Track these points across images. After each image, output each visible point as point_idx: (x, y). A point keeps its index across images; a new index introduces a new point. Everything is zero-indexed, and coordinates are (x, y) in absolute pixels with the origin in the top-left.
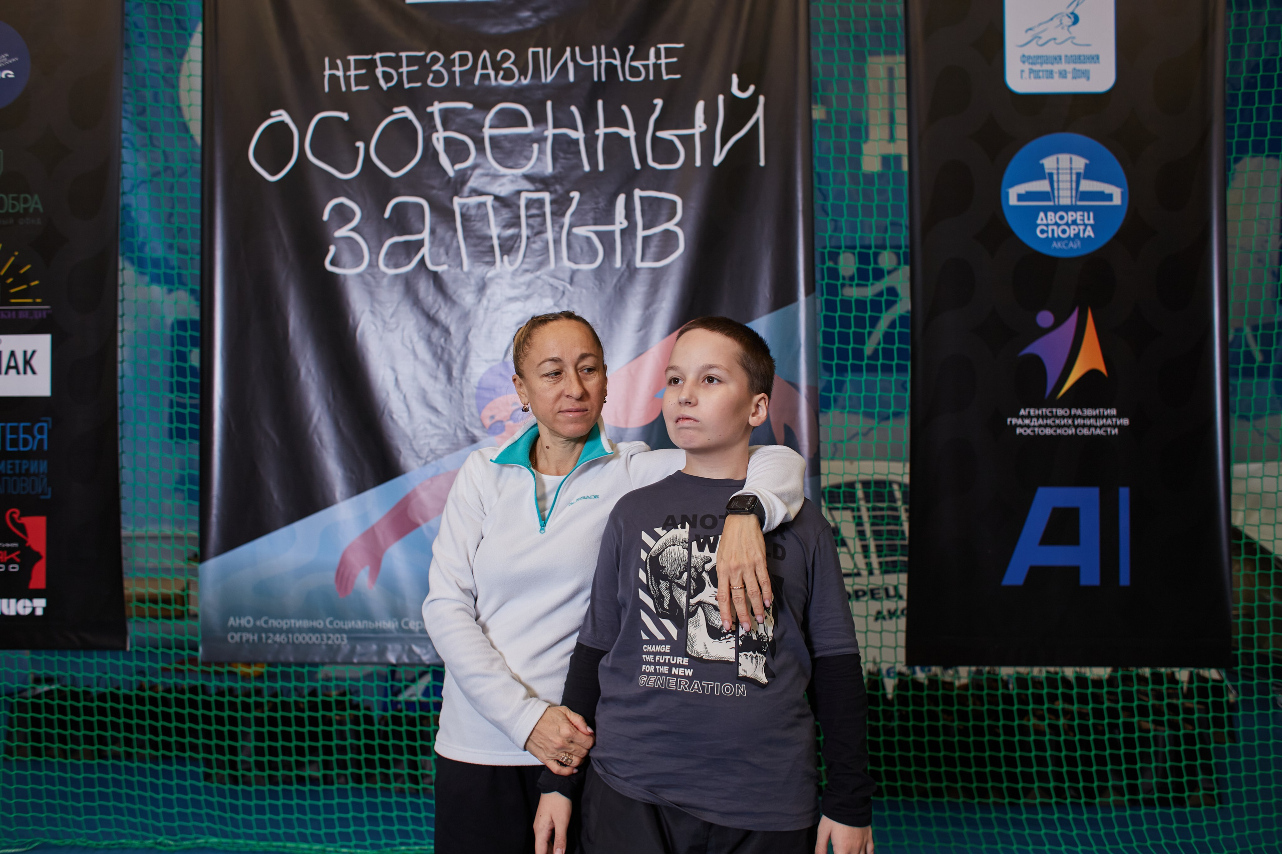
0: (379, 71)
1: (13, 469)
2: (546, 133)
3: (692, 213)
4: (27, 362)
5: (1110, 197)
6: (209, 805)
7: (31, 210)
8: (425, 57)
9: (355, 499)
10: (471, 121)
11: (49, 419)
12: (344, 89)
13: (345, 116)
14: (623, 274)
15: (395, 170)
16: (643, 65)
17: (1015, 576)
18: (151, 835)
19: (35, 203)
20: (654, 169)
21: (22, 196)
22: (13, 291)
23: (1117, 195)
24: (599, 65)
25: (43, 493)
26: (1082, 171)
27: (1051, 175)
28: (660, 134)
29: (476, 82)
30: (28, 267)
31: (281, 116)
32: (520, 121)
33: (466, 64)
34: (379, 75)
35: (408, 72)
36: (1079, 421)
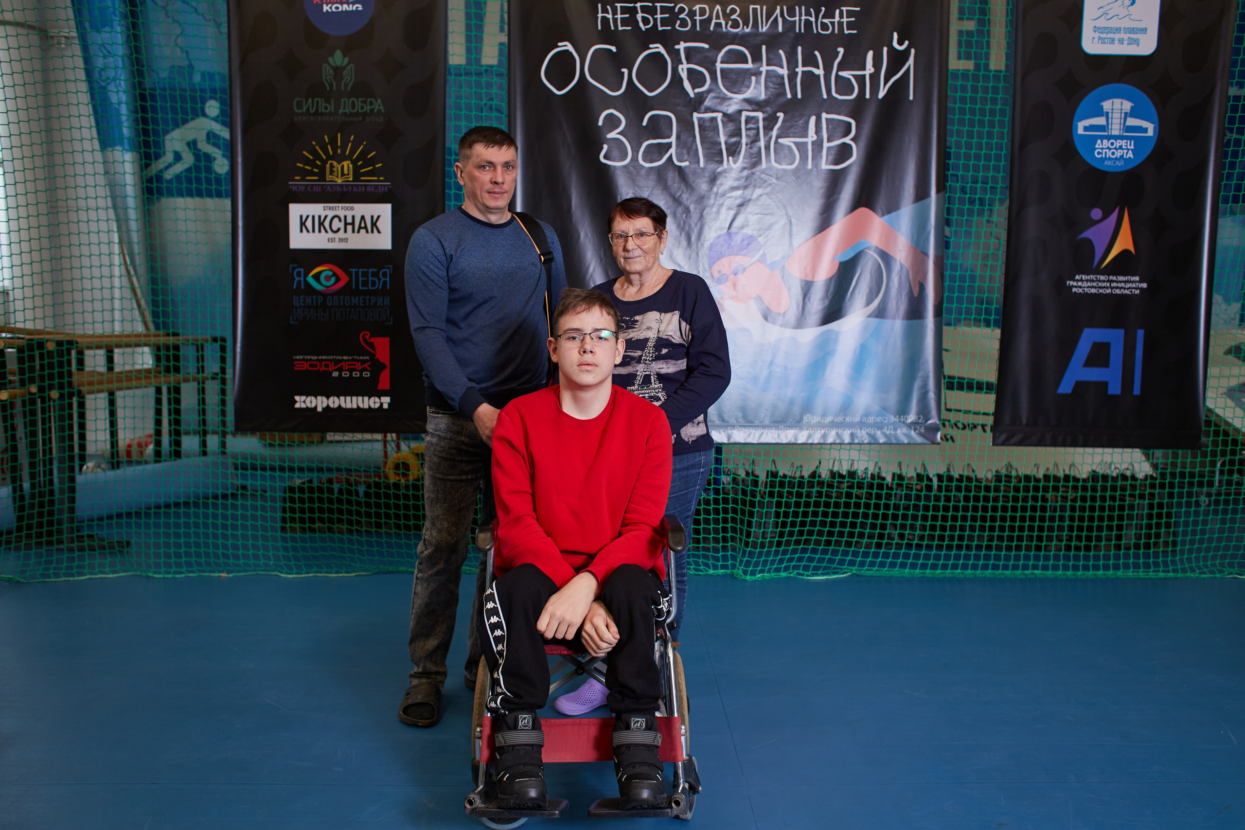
0: (639, 16)
1: (365, 303)
2: (761, 69)
3: (865, 132)
4: (374, 224)
5: (1145, 130)
7: (375, 111)
8: (675, 7)
10: (707, 57)
11: (391, 267)
12: (613, 28)
13: (614, 49)
14: (812, 173)
15: (651, 91)
16: (831, 22)
17: (1066, 387)
19: (378, 105)
20: (836, 99)
21: (369, 100)
22: (362, 171)
23: (1151, 129)
24: (800, 20)
25: (387, 321)
26: (1129, 111)
27: (1107, 113)
28: (841, 73)
29: (712, 28)
30: (374, 153)
31: (566, 46)
32: (743, 60)
33: (704, 15)
34: (640, 19)
35: (661, 18)
36: (1114, 284)
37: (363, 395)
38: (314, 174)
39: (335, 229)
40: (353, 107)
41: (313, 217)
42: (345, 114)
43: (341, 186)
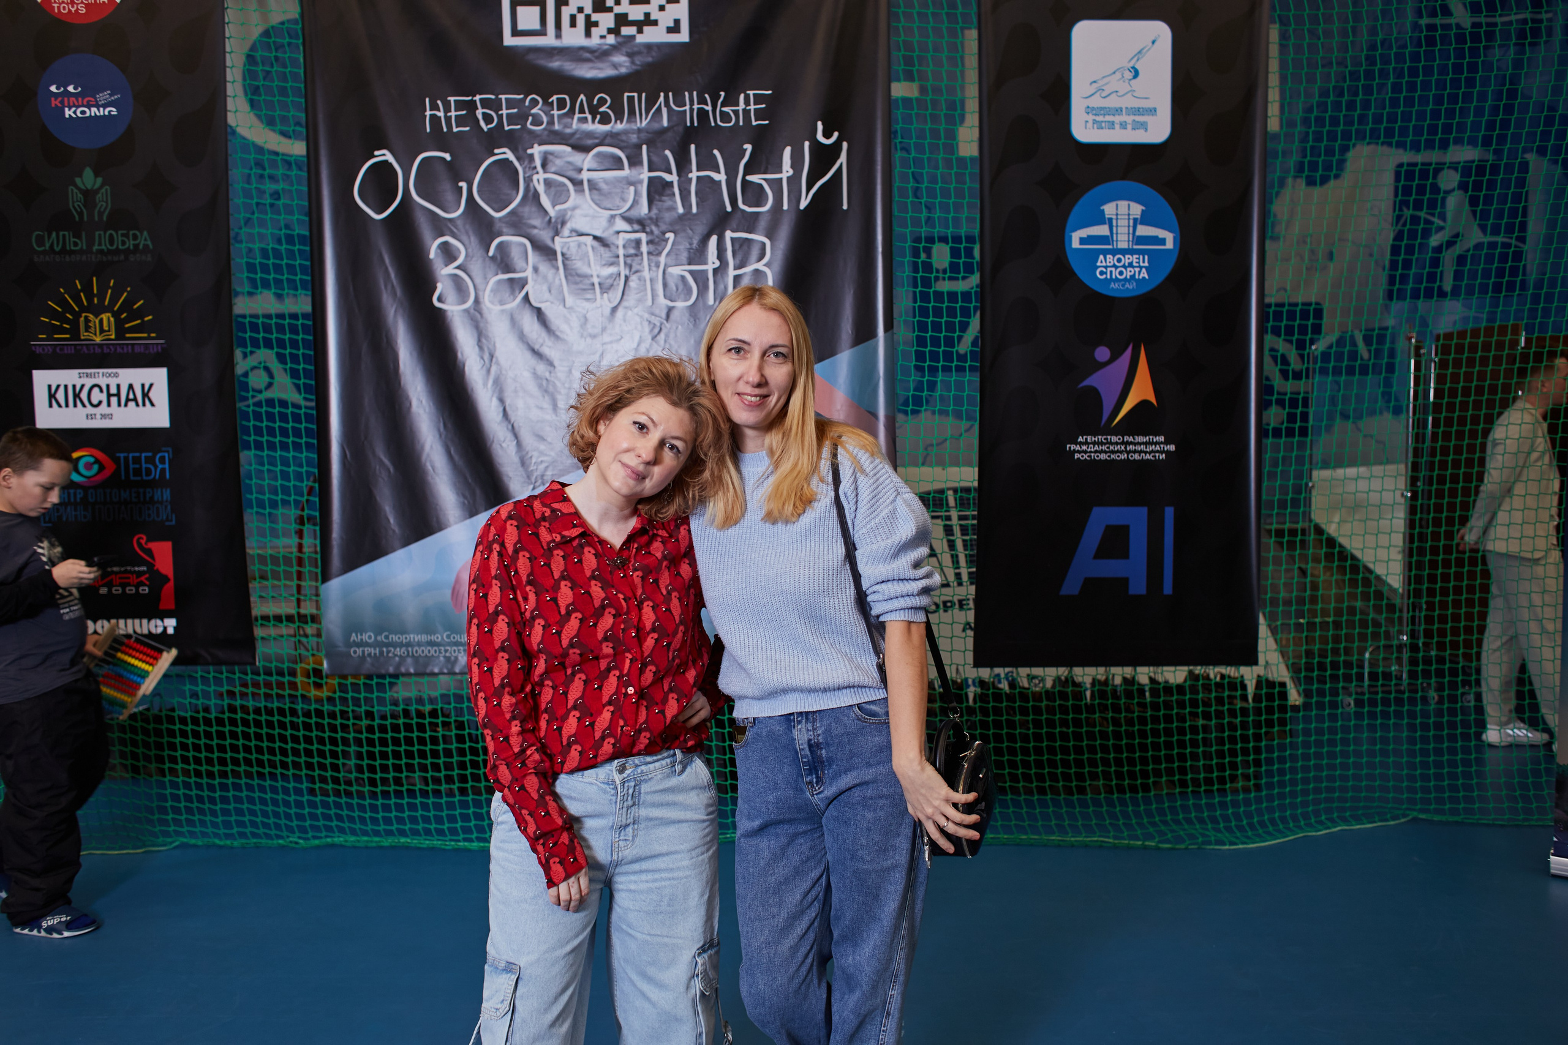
0: (479, 113)
1: (138, 497)
2: (642, 176)
3: (780, 254)
4: (145, 395)
5: (1163, 241)
7: (141, 247)
8: (524, 100)
9: (468, 521)
10: (569, 163)
11: (170, 449)
12: (445, 130)
13: (448, 157)
15: (498, 210)
16: (733, 111)
17: (1071, 586)
18: (284, 834)
19: (144, 239)
20: (743, 211)
21: (131, 233)
22: (127, 326)
23: (1169, 240)
25: (167, 520)
26: (1138, 217)
27: (1110, 220)
28: (749, 178)
29: (574, 125)
30: (141, 302)
31: (385, 155)
32: (617, 164)
33: (564, 108)
34: (480, 117)
35: (508, 115)
36: (1131, 447)
37: (141, 617)
38: (65, 331)
39: (95, 402)
40: (112, 242)
41: (66, 387)
42: (101, 252)
43: (100, 345)
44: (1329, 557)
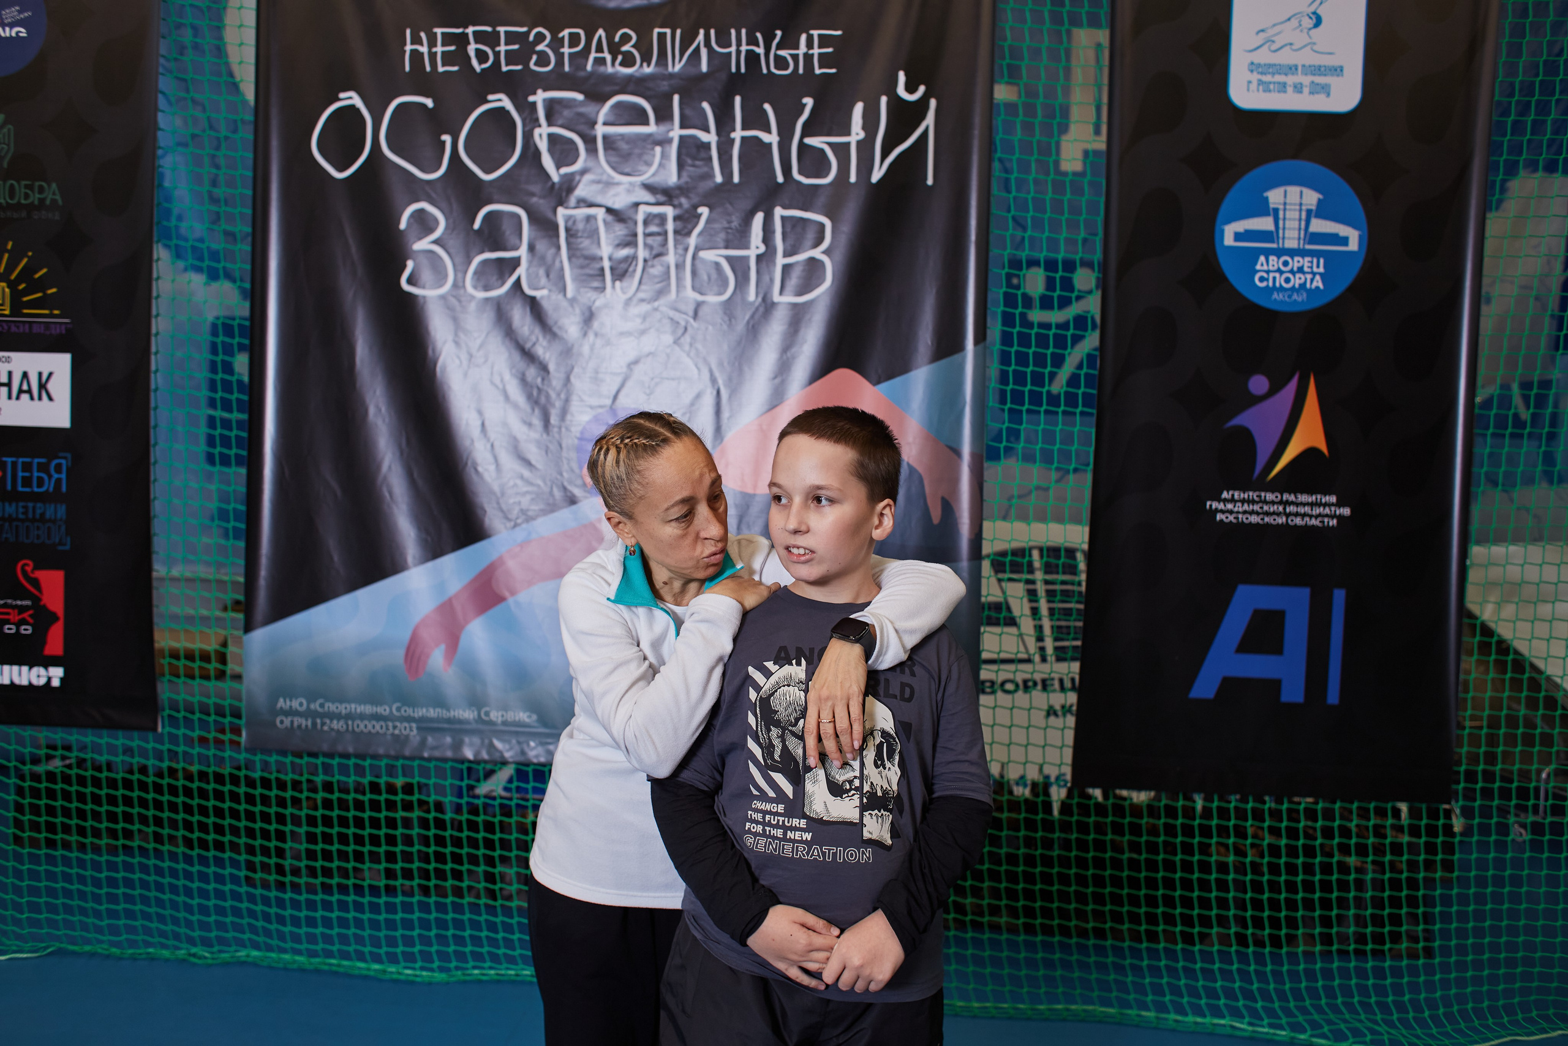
0: (472, 49)
1: (25, 513)
2: (671, 134)
3: (843, 240)
4: (42, 386)
5: (1345, 241)
6: (252, 914)
7: (48, 202)
8: (528, 33)
9: (431, 564)
10: (581, 115)
11: (69, 455)
12: (428, 69)
13: (429, 103)
14: (757, 309)
15: (488, 172)
16: (792, 55)
17: (1204, 687)
18: (184, 945)
19: (52, 193)
20: (799, 183)
21: (37, 184)
22: (25, 299)
23: (1354, 239)
24: (738, 52)
25: (61, 543)
26: (1314, 208)
27: (1276, 211)
28: (809, 141)
29: (589, 67)
30: (45, 271)
31: (351, 98)
32: (641, 118)
33: (577, 45)
34: (472, 54)
35: (507, 52)
36: (1291, 509)
37: (20, 663)
40: (12, 197)
44: (1484, 648)
